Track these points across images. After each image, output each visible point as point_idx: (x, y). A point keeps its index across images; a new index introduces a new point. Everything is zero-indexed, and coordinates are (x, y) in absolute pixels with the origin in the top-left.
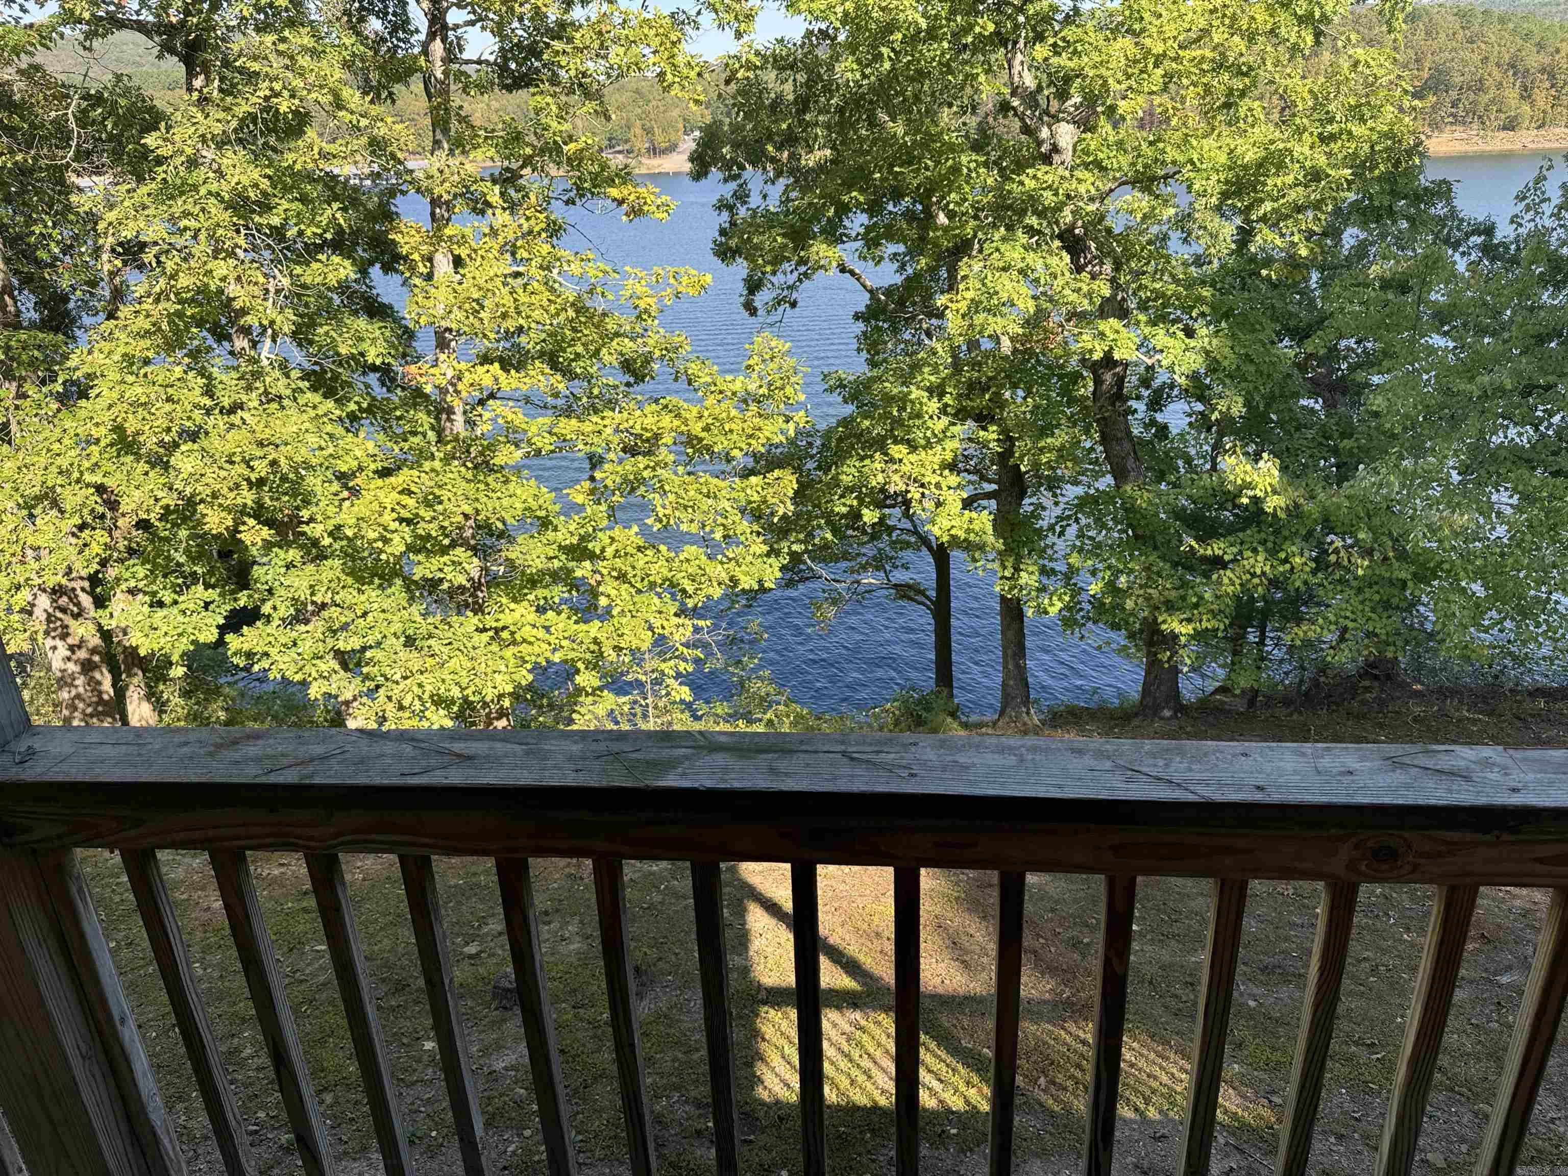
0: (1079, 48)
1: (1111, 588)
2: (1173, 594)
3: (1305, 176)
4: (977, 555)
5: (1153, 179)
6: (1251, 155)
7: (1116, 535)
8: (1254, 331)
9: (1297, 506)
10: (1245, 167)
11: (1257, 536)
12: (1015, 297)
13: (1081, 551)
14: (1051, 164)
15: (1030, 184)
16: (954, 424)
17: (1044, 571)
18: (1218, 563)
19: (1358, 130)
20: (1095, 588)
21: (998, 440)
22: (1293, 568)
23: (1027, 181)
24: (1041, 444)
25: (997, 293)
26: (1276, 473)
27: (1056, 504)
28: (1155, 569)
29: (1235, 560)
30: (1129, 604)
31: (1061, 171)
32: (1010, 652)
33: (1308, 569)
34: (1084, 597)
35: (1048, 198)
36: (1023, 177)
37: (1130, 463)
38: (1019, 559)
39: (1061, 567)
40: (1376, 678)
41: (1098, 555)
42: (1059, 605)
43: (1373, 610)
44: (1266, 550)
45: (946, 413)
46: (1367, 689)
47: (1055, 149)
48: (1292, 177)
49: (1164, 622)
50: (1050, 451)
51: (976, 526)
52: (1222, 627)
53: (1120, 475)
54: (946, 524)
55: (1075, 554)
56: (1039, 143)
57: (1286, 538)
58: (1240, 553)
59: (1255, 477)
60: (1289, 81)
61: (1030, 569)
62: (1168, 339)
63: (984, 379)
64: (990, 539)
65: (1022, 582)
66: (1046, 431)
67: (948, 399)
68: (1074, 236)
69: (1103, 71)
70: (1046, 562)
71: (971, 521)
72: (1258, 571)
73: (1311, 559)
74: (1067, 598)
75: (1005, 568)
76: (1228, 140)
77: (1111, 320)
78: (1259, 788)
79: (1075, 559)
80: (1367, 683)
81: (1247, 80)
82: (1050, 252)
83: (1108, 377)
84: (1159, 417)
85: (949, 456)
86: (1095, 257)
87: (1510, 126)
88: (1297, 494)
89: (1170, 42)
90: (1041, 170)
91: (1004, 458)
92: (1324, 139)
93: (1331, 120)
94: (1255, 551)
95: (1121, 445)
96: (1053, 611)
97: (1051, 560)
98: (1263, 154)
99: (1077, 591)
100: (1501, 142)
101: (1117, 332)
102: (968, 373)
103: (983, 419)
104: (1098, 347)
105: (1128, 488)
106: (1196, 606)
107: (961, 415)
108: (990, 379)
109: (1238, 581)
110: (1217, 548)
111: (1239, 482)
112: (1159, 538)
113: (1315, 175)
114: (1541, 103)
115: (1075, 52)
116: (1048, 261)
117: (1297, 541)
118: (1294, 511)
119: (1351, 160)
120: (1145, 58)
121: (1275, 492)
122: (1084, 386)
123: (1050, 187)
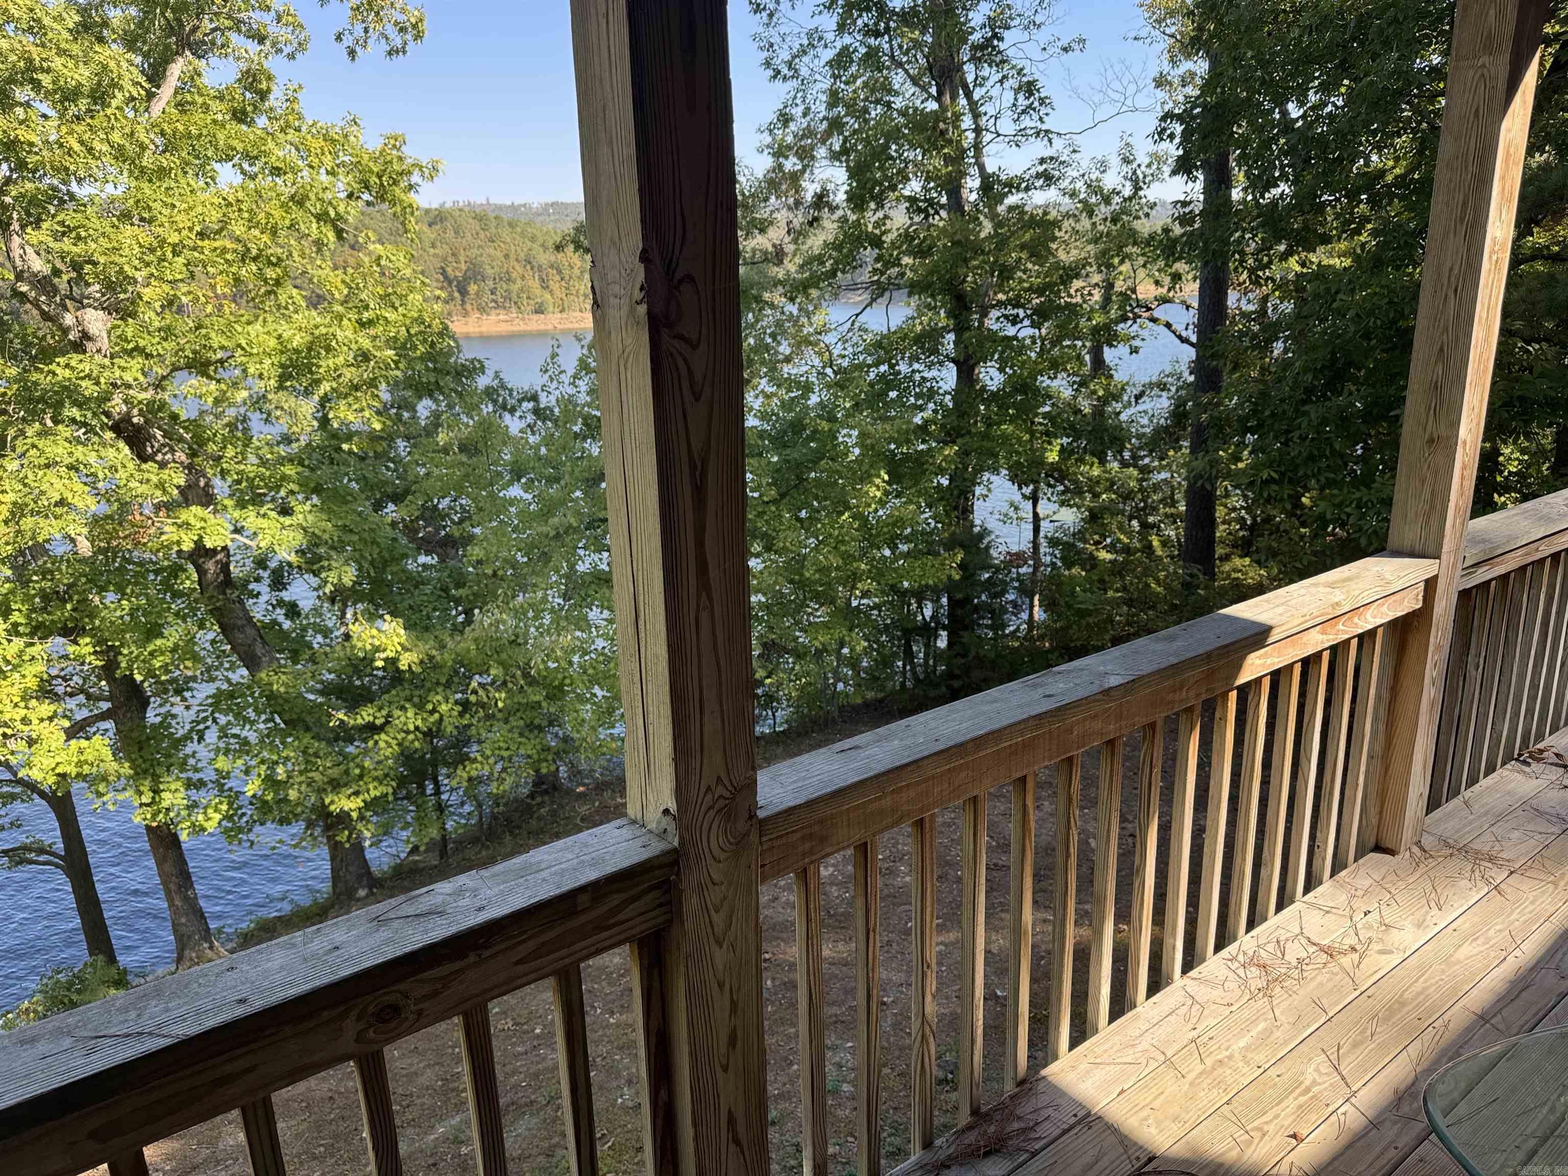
0: (83, 234)
1: (270, 781)
2: (334, 773)
3: (355, 358)
4: (102, 788)
5: (208, 363)
6: (298, 341)
7: (262, 726)
8: (346, 502)
9: (431, 658)
10: (297, 351)
11: (402, 694)
12: (69, 495)
13: (227, 752)
14: (84, 352)
15: (63, 373)
16: (32, 644)
17: (189, 784)
18: (372, 729)
19: (390, 315)
20: (252, 788)
21: (95, 653)
22: (442, 716)
23: (59, 371)
24: (151, 647)
25: (43, 493)
26: (402, 632)
27: (188, 708)
28: (311, 751)
29: (387, 723)
30: (293, 794)
31: (98, 358)
32: (172, 887)
33: (455, 713)
34: (243, 801)
35: (88, 388)
36: (53, 367)
37: (259, 650)
38: (156, 779)
39: (208, 775)
40: (546, 792)
41: (247, 753)
42: (217, 817)
43: (521, 735)
44: (414, 706)
45: (18, 634)
46: (541, 805)
47: (86, 336)
48: (341, 359)
49: (332, 802)
50: (162, 653)
51: (89, 756)
52: (390, 790)
53: (252, 663)
54: (48, 763)
55: (221, 757)
56: (65, 331)
57: (429, 690)
58: (389, 715)
59: (384, 640)
60: (320, 272)
61: (173, 787)
62: (260, 520)
63: (62, 588)
64: (111, 766)
65: (165, 804)
66: (153, 631)
67: (16, 617)
68: (133, 425)
69: (117, 259)
70: (190, 774)
71: (81, 751)
72: (412, 728)
73: (457, 702)
74: (224, 807)
75: (140, 793)
76: (274, 325)
77: (193, 508)
78: (242, 1001)
79: (222, 763)
80: (539, 799)
81: (278, 270)
82: (104, 444)
83: (211, 566)
84: (286, 595)
85: (32, 683)
86: (164, 445)
87: (539, 310)
88: (428, 646)
89: (185, 233)
90: (74, 359)
91: (109, 669)
92: (362, 324)
93: (367, 307)
94: (403, 708)
95: (244, 632)
96: (211, 826)
97: (196, 770)
98: (309, 338)
99: (234, 797)
100: (535, 323)
101: (204, 520)
102: (38, 583)
103: (71, 632)
104: (184, 537)
105: (263, 675)
106: (361, 777)
107: (40, 631)
108: (70, 586)
109: (394, 742)
110: (366, 715)
111: (369, 647)
112: (309, 719)
113: (364, 357)
114: (557, 293)
115: (79, 238)
116: (103, 454)
117: (440, 689)
118: (429, 664)
119: (391, 343)
120: (162, 248)
121: (405, 649)
122: (188, 578)
123: (88, 376)
